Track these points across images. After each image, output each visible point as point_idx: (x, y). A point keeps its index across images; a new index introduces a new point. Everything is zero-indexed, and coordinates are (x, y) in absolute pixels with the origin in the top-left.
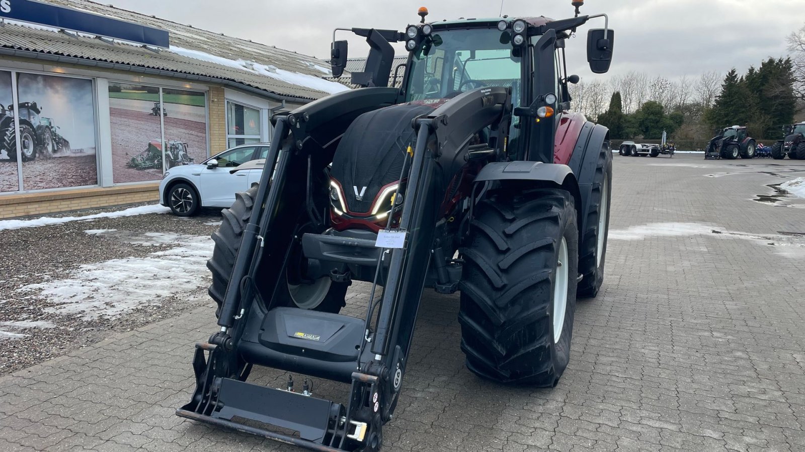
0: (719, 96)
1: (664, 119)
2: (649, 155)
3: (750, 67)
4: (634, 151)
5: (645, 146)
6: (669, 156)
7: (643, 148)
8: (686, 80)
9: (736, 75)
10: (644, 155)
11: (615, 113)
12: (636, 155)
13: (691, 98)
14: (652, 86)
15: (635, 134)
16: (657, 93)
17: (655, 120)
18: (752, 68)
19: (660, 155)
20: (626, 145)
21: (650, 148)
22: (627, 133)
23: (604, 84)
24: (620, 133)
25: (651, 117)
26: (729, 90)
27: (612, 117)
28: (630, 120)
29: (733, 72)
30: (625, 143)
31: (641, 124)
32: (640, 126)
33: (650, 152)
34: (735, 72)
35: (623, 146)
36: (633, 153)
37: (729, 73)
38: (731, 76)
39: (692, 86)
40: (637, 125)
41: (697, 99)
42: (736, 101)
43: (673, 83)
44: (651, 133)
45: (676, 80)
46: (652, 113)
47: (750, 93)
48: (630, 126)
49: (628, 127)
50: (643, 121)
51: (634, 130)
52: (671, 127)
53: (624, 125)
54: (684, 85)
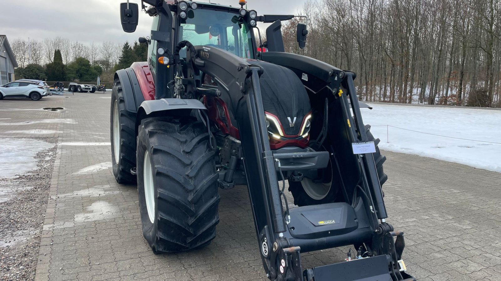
0: (121, 57)
1: (91, 69)
2: (89, 92)
3: (135, 42)
4: (80, 89)
5: (87, 86)
6: (103, 92)
7: (86, 87)
8: (94, 45)
9: (129, 46)
10: (86, 92)
11: (59, 64)
12: (82, 91)
13: (98, 57)
14: (73, 47)
15: (74, 78)
16: (77, 52)
17: (86, 69)
18: (136, 42)
19: (96, 92)
20: (74, 85)
21: (91, 87)
22: (69, 77)
23: (40, 44)
24: (64, 77)
25: (83, 67)
26: (126, 54)
27: (57, 66)
28: (70, 69)
29: (127, 44)
30: (71, 84)
31: (78, 71)
32: (77, 72)
33: (91, 90)
34: (128, 44)
35: (71, 86)
36: (79, 90)
37: (125, 44)
38: (126, 46)
39: (98, 50)
40: (75, 72)
41: (102, 57)
42: (131, 61)
43: (86, 46)
44: (84, 77)
45: (87, 44)
46: (84, 65)
47: (137, 56)
48: (70, 73)
49: (69, 73)
50: (78, 70)
51: (73, 75)
52: (96, 74)
53: (67, 72)
54: (93, 49)
